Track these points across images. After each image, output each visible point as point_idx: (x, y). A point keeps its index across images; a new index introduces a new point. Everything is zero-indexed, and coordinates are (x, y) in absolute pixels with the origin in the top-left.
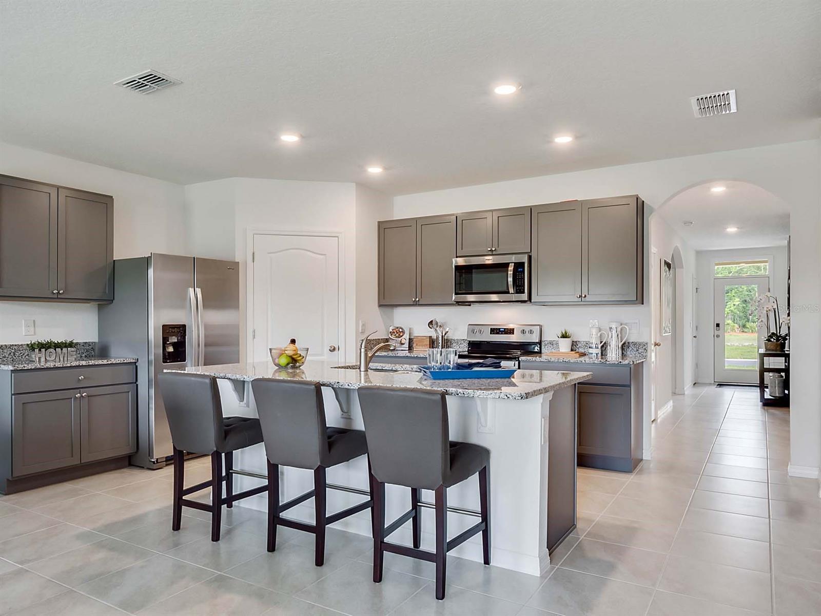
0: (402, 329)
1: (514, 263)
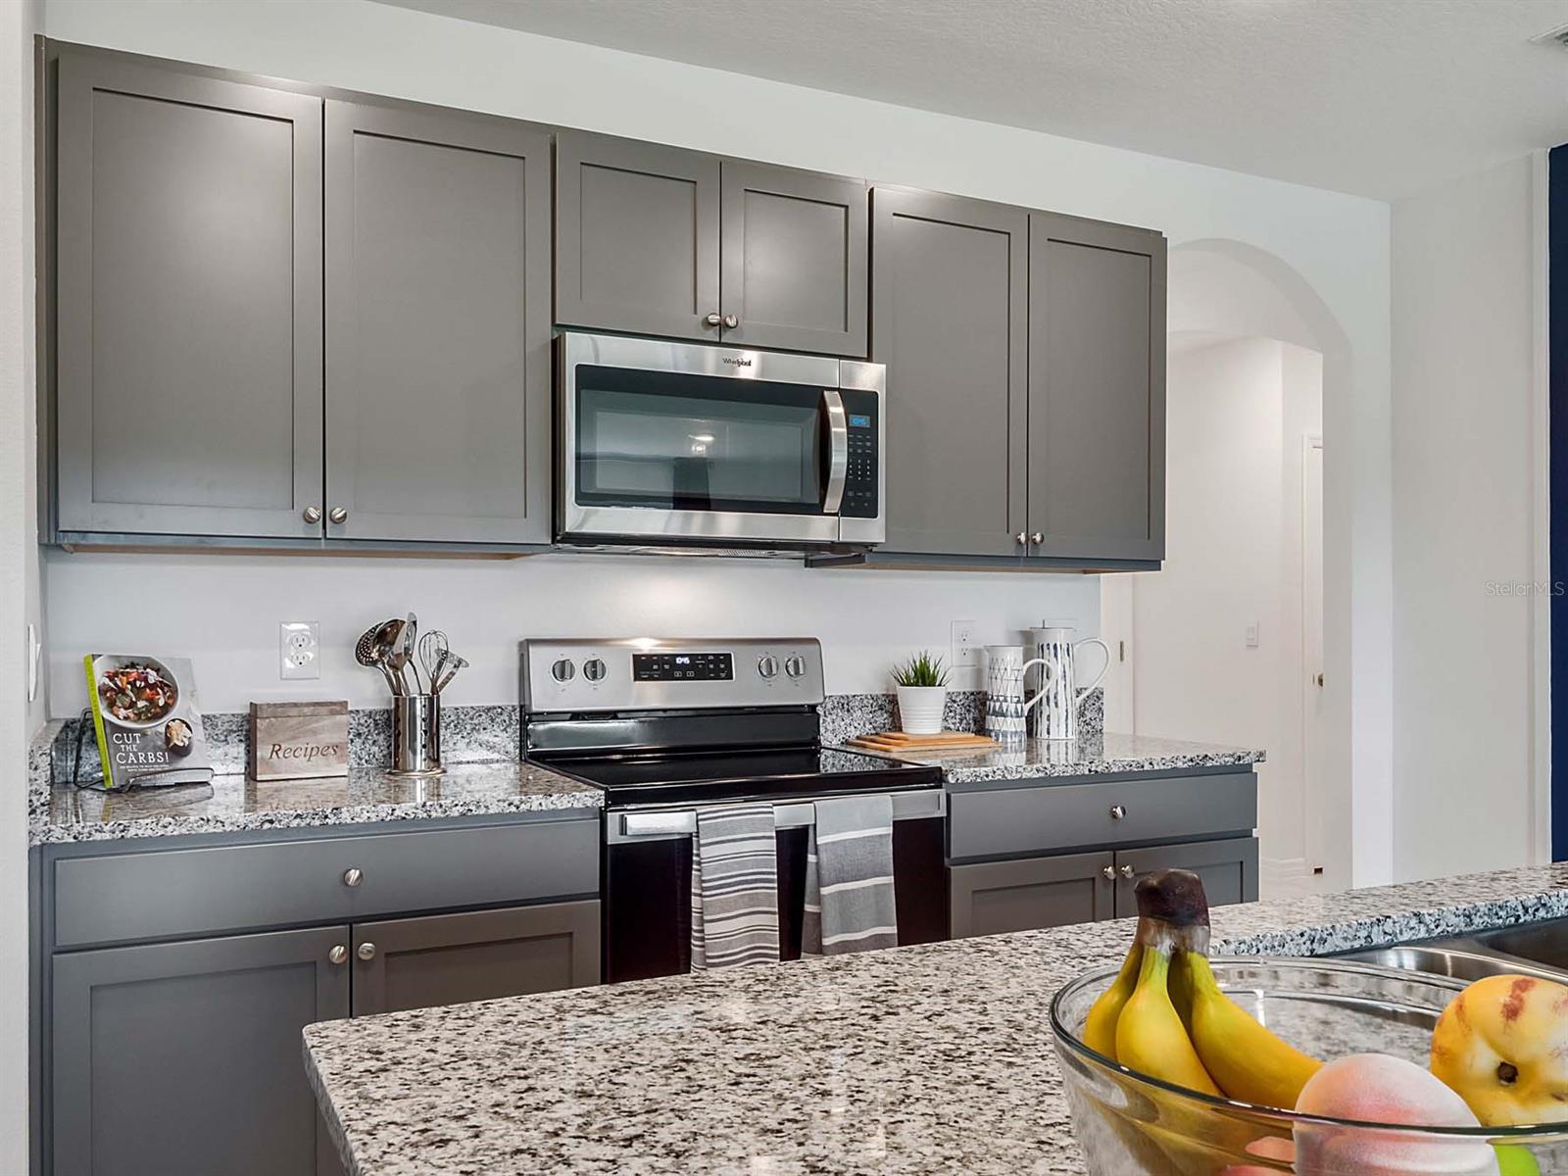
0: (157, 671)
1: (838, 389)
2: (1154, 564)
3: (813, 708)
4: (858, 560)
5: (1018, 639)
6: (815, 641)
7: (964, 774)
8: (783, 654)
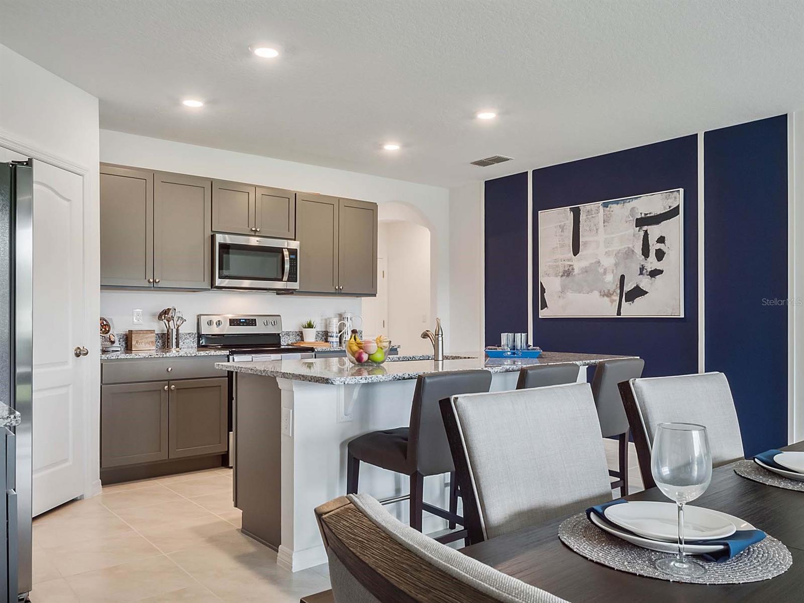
0: (106, 321)
1: (287, 248)
2: (375, 295)
3: (279, 334)
4: (292, 293)
5: (338, 316)
6: (279, 316)
7: (319, 349)
8: (270, 319)
